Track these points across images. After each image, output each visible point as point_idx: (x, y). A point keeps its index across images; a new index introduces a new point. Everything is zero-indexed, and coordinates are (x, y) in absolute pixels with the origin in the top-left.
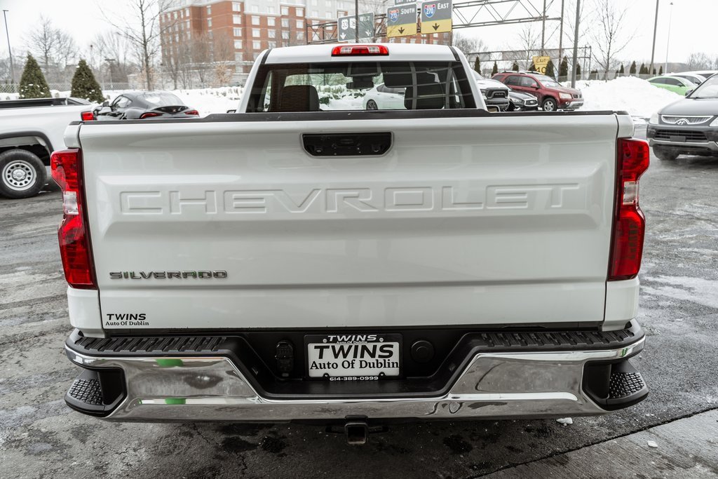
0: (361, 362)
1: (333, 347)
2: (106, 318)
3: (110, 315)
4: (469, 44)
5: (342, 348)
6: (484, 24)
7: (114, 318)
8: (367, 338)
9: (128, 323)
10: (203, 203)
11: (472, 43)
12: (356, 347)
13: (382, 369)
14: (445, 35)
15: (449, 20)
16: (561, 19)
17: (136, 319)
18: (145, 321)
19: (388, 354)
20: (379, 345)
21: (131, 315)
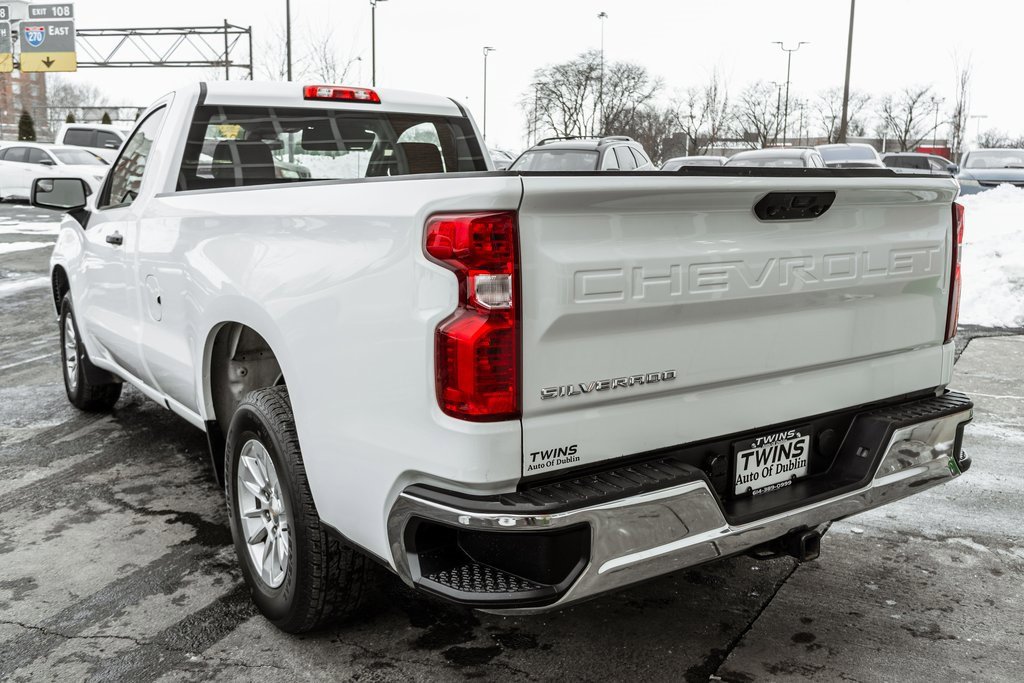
0: (777, 466)
1: (758, 453)
2: (528, 460)
3: (534, 454)
4: (77, 92)
5: (764, 451)
6: (131, 65)
7: (539, 457)
8: (786, 435)
9: (555, 462)
10: (668, 281)
11: (81, 92)
12: (776, 448)
13: (794, 472)
14: (33, 77)
15: (70, 54)
16: (250, 67)
17: (565, 454)
18: (576, 455)
19: (800, 451)
20: (794, 442)
21: (560, 450)
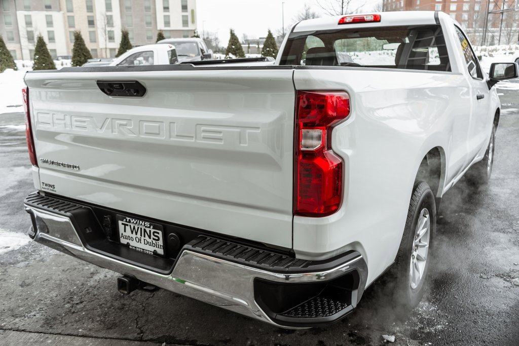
0: (144, 240)
1: (130, 226)
3: (43, 183)
5: (134, 227)
7: (44, 185)
8: (145, 224)
9: (49, 189)
12: (141, 229)
13: (155, 248)
17: (52, 187)
18: (55, 189)
19: (157, 238)
20: (152, 231)
21: (50, 185)
